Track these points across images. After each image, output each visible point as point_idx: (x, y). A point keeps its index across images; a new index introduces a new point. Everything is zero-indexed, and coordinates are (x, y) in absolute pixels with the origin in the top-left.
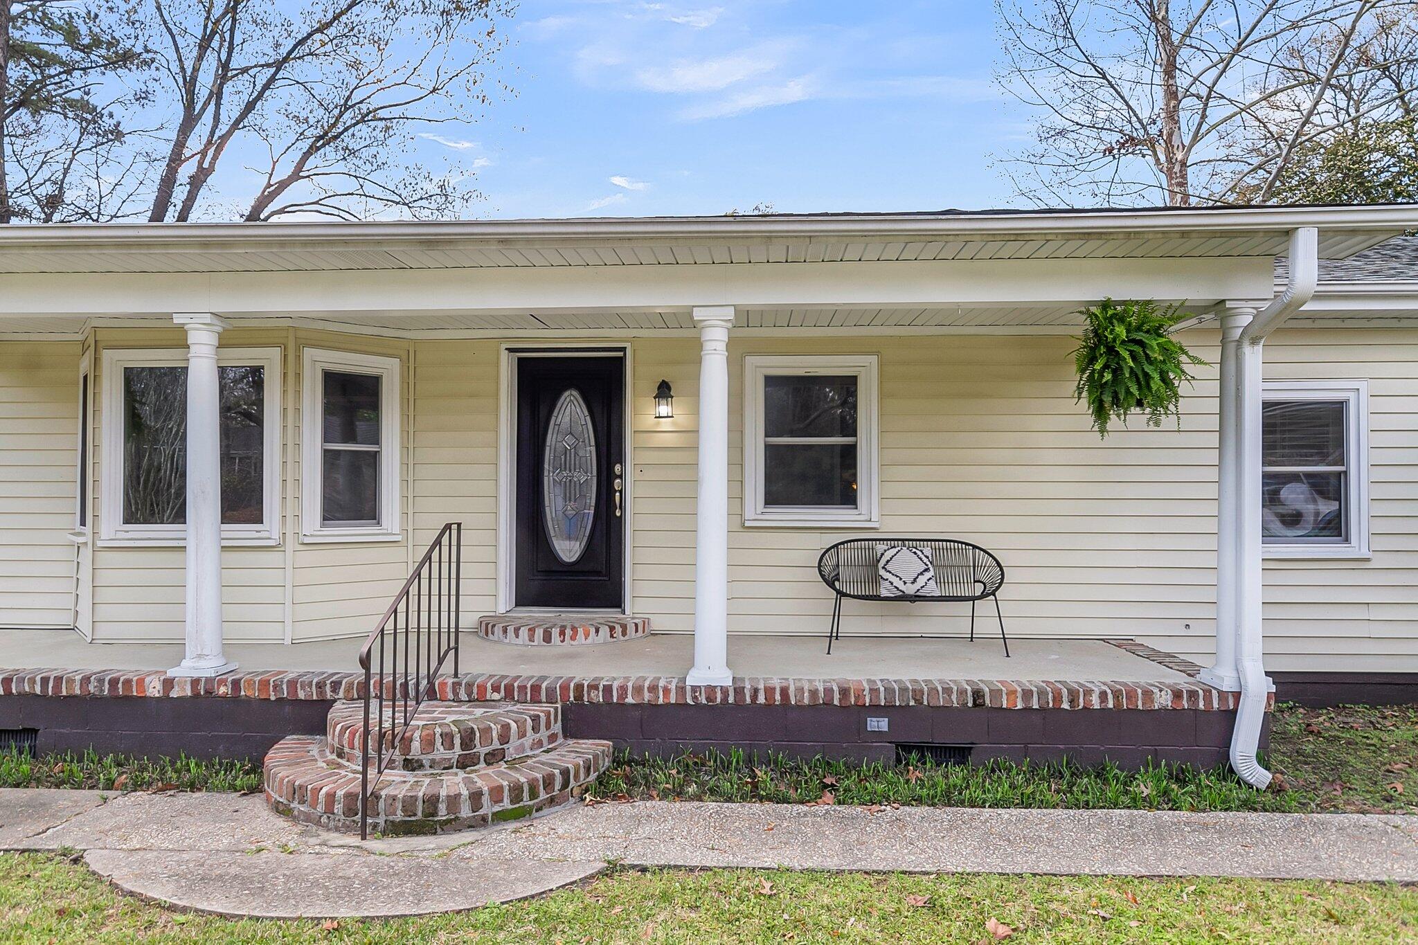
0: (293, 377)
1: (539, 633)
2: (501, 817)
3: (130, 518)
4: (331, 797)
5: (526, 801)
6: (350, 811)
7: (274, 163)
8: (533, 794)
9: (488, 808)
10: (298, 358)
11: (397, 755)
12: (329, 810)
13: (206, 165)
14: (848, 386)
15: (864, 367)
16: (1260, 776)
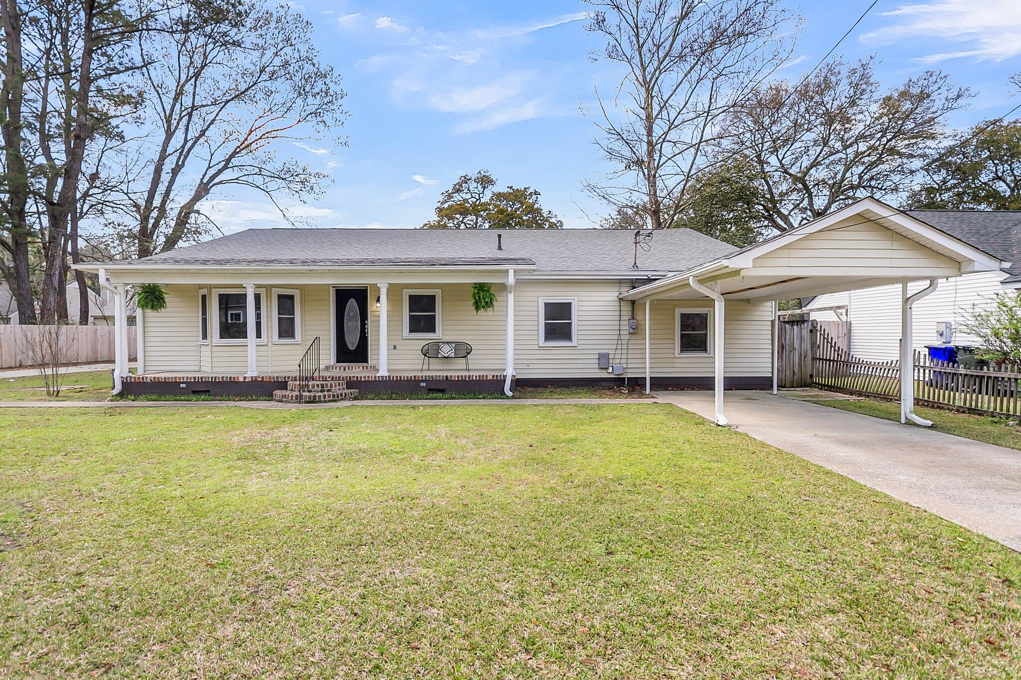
0: (270, 296)
1: (342, 368)
2: (330, 401)
3: (221, 337)
4: (292, 396)
5: (336, 398)
6: (296, 399)
7: (212, 155)
8: (338, 397)
9: (327, 399)
10: (271, 291)
11: (306, 389)
12: (292, 399)
13: (180, 163)
14: (433, 298)
15: (438, 293)
16: (510, 394)
